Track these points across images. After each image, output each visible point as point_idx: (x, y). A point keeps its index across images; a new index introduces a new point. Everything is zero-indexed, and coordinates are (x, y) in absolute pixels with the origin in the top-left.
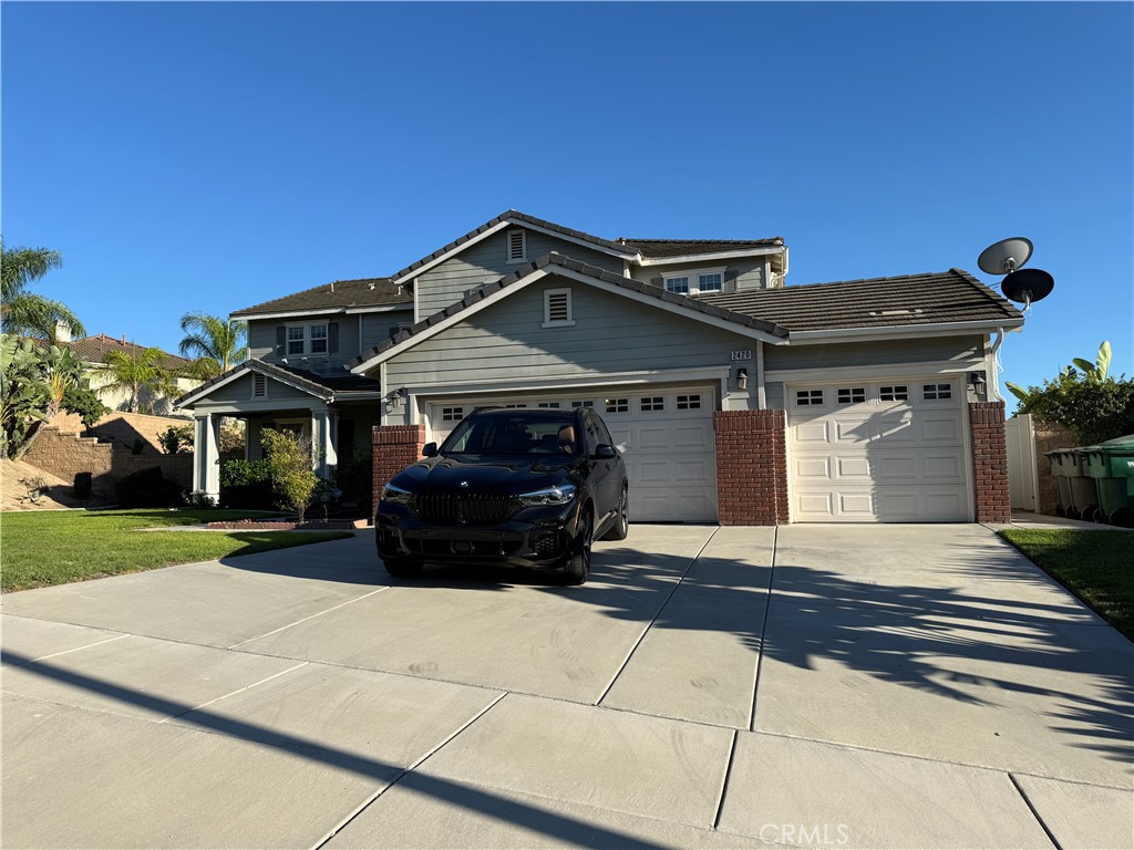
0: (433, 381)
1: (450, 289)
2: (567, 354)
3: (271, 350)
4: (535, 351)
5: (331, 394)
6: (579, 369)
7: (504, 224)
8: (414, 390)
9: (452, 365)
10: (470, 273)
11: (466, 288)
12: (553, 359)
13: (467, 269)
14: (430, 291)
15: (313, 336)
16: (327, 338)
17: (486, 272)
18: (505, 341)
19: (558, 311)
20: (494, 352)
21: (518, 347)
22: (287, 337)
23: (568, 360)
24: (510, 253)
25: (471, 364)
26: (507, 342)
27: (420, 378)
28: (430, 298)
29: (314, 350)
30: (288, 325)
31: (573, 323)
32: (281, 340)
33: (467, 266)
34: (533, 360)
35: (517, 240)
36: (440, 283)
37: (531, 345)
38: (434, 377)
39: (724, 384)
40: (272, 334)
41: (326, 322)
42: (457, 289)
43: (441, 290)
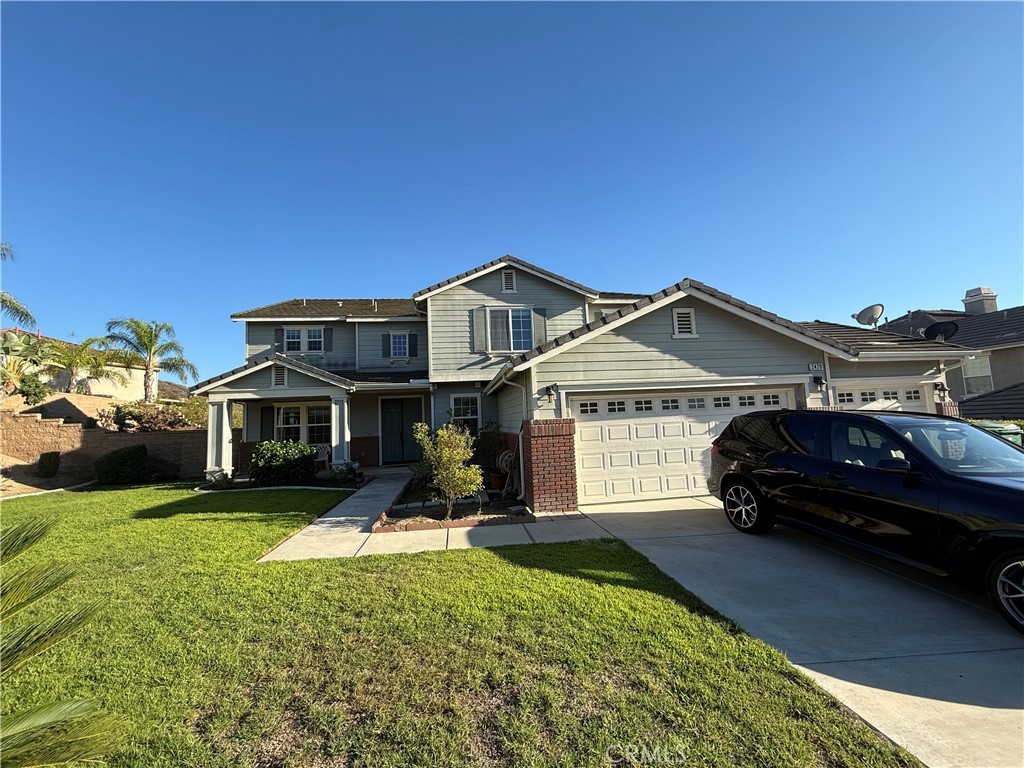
0: (579, 379)
1: (457, 307)
2: (693, 360)
3: (269, 347)
4: (667, 357)
5: (353, 385)
6: (703, 373)
7: (503, 264)
8: (564, 387)
9: (597, 366)
10: (473, 297)
11: (470, 308)
12: (682, 364)
13: (471, 294)
14: (441, 308)
15: (309, 337)
16: (322, 339)
17: (486, 297)
18: (642, 348)
19: (685, 326)
20: (633, 356)
21: (653, 353)
22: (285, 337)
23: (695, 365)
24: (504, 285)
25: (614, 366)
26: (643, 348)
27: (569, 376)
28: (441, 313)
29: (310, 349)
30: (285, 328)
31: (697, 336)
32: (279, 339)
33: (472, 292)
34: (666, 364)
35: (509, 277)
36: (449, 302)
37: (664, 352)
38: (581, 376)
39: (807, 387)
40: (271, 334)
41: (323, 327)
42: (463, 308)
43: (450, 308)
